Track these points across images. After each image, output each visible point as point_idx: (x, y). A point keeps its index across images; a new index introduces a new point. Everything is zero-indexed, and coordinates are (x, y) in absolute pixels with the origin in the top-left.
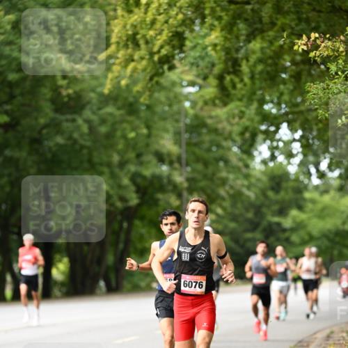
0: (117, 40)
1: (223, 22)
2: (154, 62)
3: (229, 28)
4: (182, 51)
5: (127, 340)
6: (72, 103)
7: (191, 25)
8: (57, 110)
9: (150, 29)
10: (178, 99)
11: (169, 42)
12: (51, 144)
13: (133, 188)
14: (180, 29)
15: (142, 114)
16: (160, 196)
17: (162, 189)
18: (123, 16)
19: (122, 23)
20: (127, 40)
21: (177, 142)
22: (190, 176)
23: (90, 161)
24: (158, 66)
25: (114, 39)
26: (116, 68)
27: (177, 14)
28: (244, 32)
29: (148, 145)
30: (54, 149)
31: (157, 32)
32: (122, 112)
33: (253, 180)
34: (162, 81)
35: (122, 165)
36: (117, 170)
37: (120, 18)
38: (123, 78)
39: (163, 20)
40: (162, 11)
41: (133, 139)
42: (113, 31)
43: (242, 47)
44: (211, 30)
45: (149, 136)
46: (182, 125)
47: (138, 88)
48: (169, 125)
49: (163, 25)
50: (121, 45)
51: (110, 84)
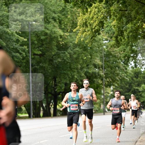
0: (80, 24)
1: (118, 17)
3: (120, 19)
4: (103, 28)
6: (64, 47)
7: (106, 19)
8: (58, 50)
9: (91, 20)
10: (101, 45)
11: (98, 25)
12: (56, 61)
13: (85, 77)
14: (102, 20)
15: (89, 51)
16: (95, 80)
17: (96, 77)
18: (82, 16)
19: (82, 18)
20: (83, 24)
21: (101, 60)
22: (106, 72)
23: (70, 67)
24: (94, 33)
25: (78, 24)
26: (79, 34)
27: (101, 15)
28: (125, 21)
29: (91, 62)
30: (57, 63)
31: (94, 21)
32: (81, 50)
33: (128, 74)
34: (96, 38)
35: (82, 69)
36: (80, 71)
38: (82, 38)
39: (96, 17)
40: (96, 14)
41: (85, 59)
42: (78, 21)
43: (124, 26)
44: (113, 20)
45: (91, 58)
46: (103, 54)
47: (87, 41)
48: (98, 54)
49: (96, 19)
50: (81, 26)
51: (77, 40)
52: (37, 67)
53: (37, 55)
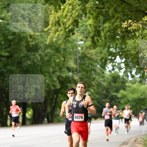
0: (52, 23)
1: (94, 16)
2: (66, 32)
3: (96, 18)
4: (77, 27)
5: (56, 141)
6: (34, 48)
7: (81, 17)
8: (28, 51)
9: (65, 18)
10: (76, 46)
11: (72, 24)
12: (26, 64)
13: (58, 82)
14: (77, 19)
15: (62, 52)
16: (69, 85)
17: (69, 82)
18: (54, 13)
19: (54, 16)
20: (56, 23)
21: (76, 63)
22: (81, 77)
24: (68, 33)
25: (50, 23)
26: (51, 34)
27: (75, 13)
28: (102, 20)
29: (64, 65)
30: (27, 66)
31: (68, 20)
32: (54, 51)
33: (105, 78)
34: (70, 39)
35: (54, 72)
36: (52, 74)
37: (53, 14)
38: (54, 38)
39: (70, 15)
40: (69, 11)
41: (58, 62)
42: (50, 19)
43: (101, 26)
44: (89, 19)
45: (64, 61)
46: (77, 56)
47: (60, 42)
48: (73, 57)
49: (70, 17)
50: (53, 25)
51: (49, 40)
52: (3, 70)
53: (4, 56)
